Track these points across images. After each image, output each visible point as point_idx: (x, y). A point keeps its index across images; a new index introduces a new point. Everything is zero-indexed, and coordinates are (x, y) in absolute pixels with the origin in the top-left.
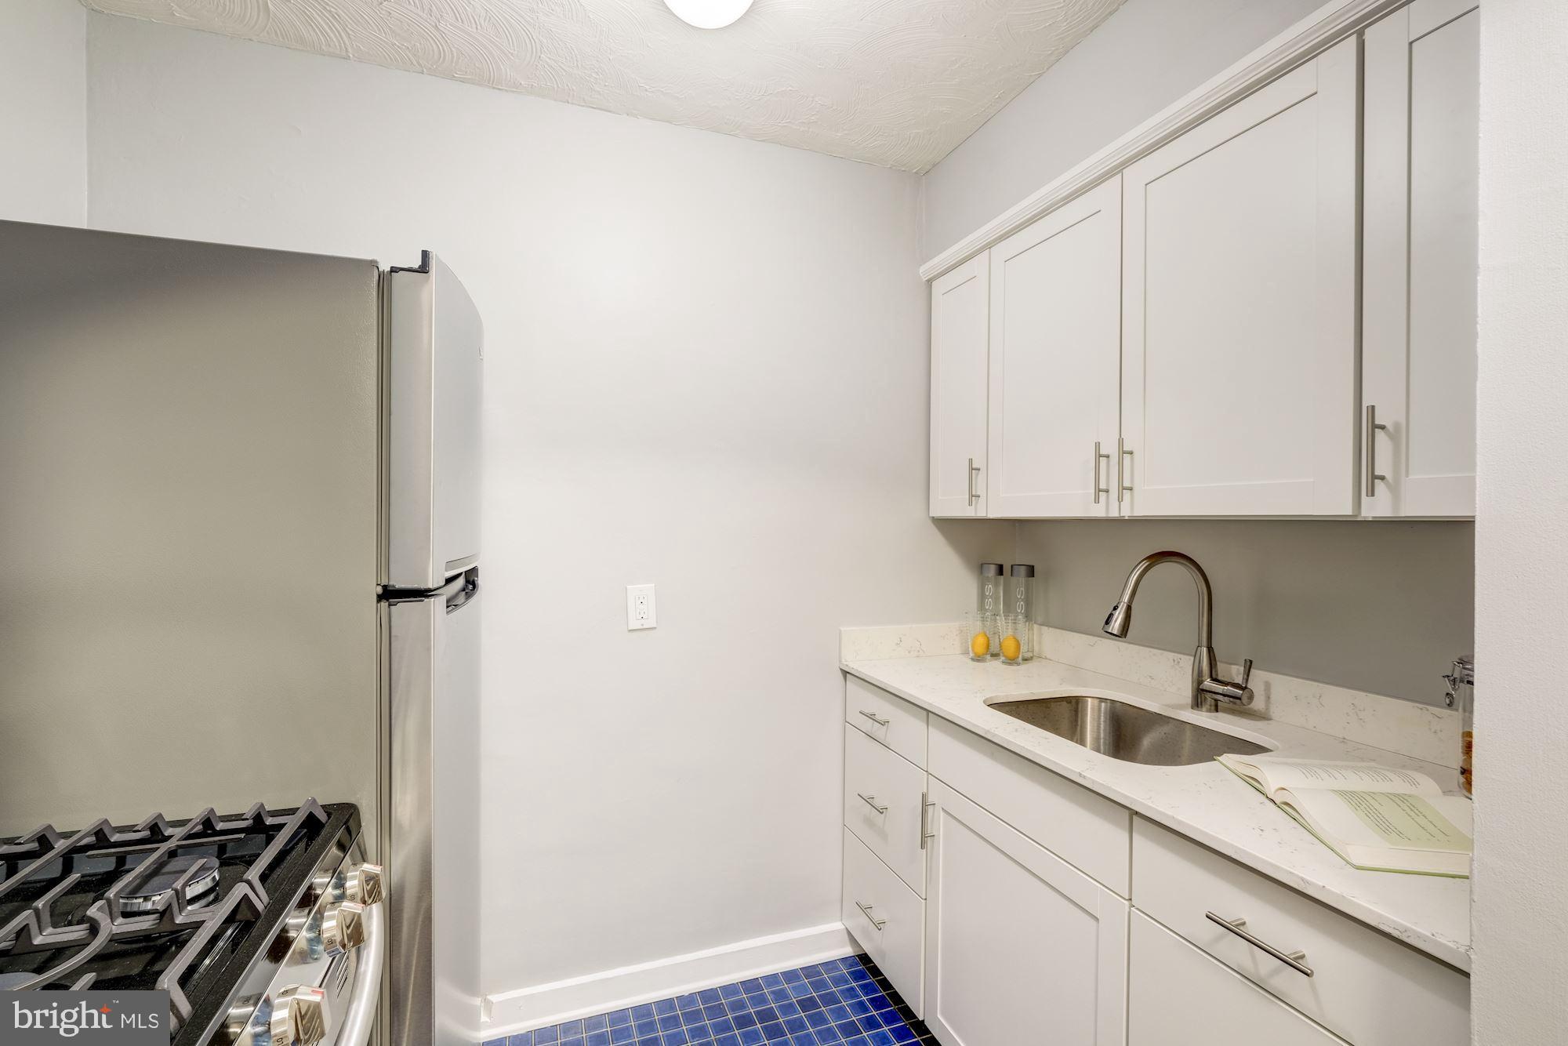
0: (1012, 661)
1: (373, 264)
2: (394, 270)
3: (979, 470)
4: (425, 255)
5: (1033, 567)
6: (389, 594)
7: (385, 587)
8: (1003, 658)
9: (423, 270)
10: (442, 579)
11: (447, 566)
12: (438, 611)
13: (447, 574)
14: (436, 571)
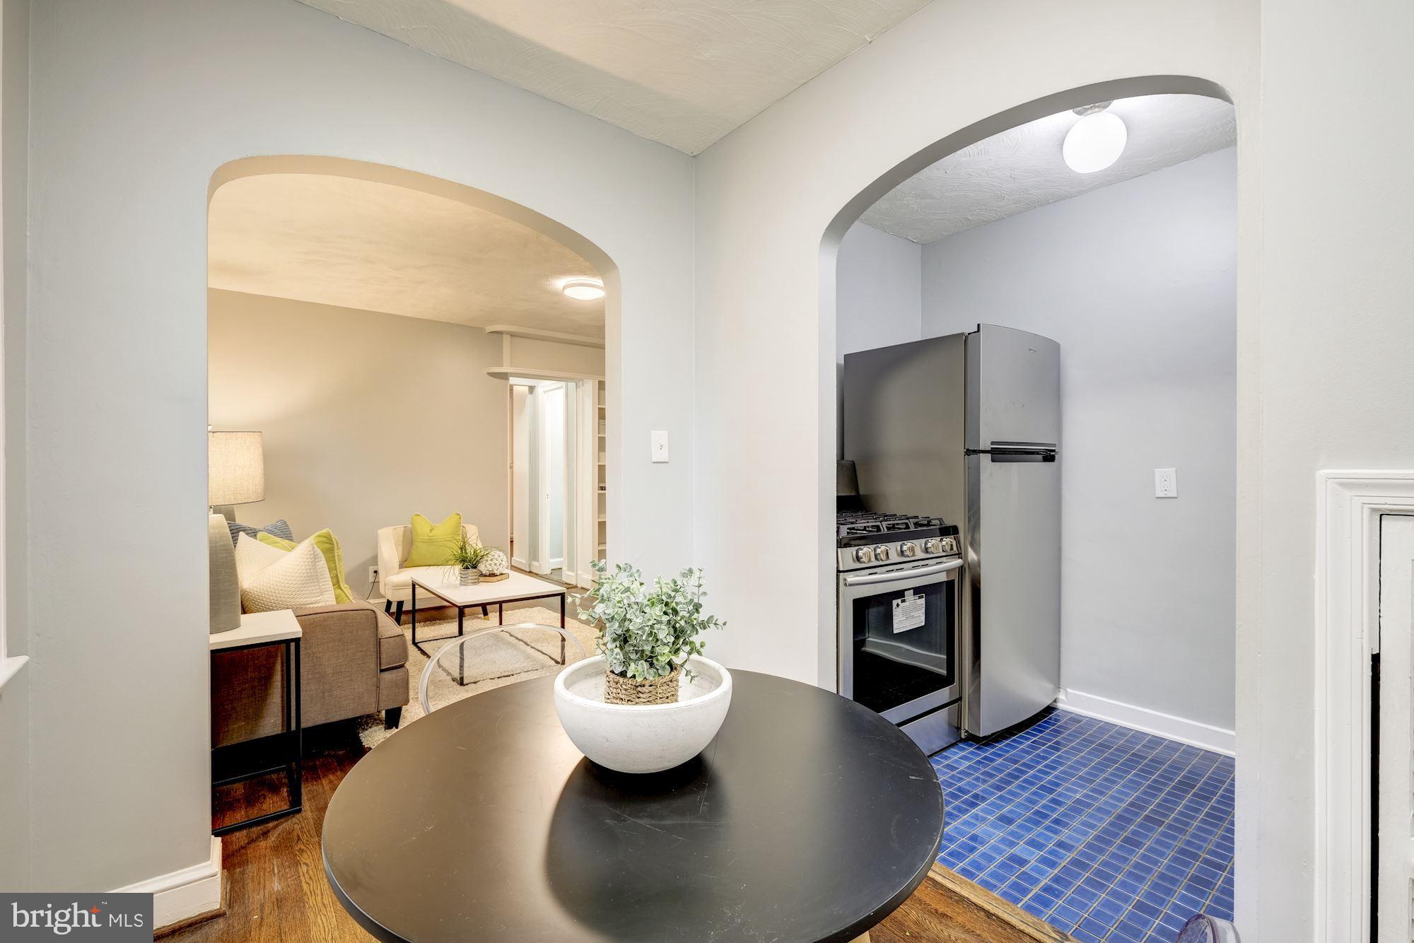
1: (963, 334)
2: (969, 334)
4: (979, 325)
6: (969, 452)
7: (968, 450)
9: (978, 331)
10: (989, 447)
11: (993, 443)
12: (985, 459)
13: (992, 446)
14: (985, 444)
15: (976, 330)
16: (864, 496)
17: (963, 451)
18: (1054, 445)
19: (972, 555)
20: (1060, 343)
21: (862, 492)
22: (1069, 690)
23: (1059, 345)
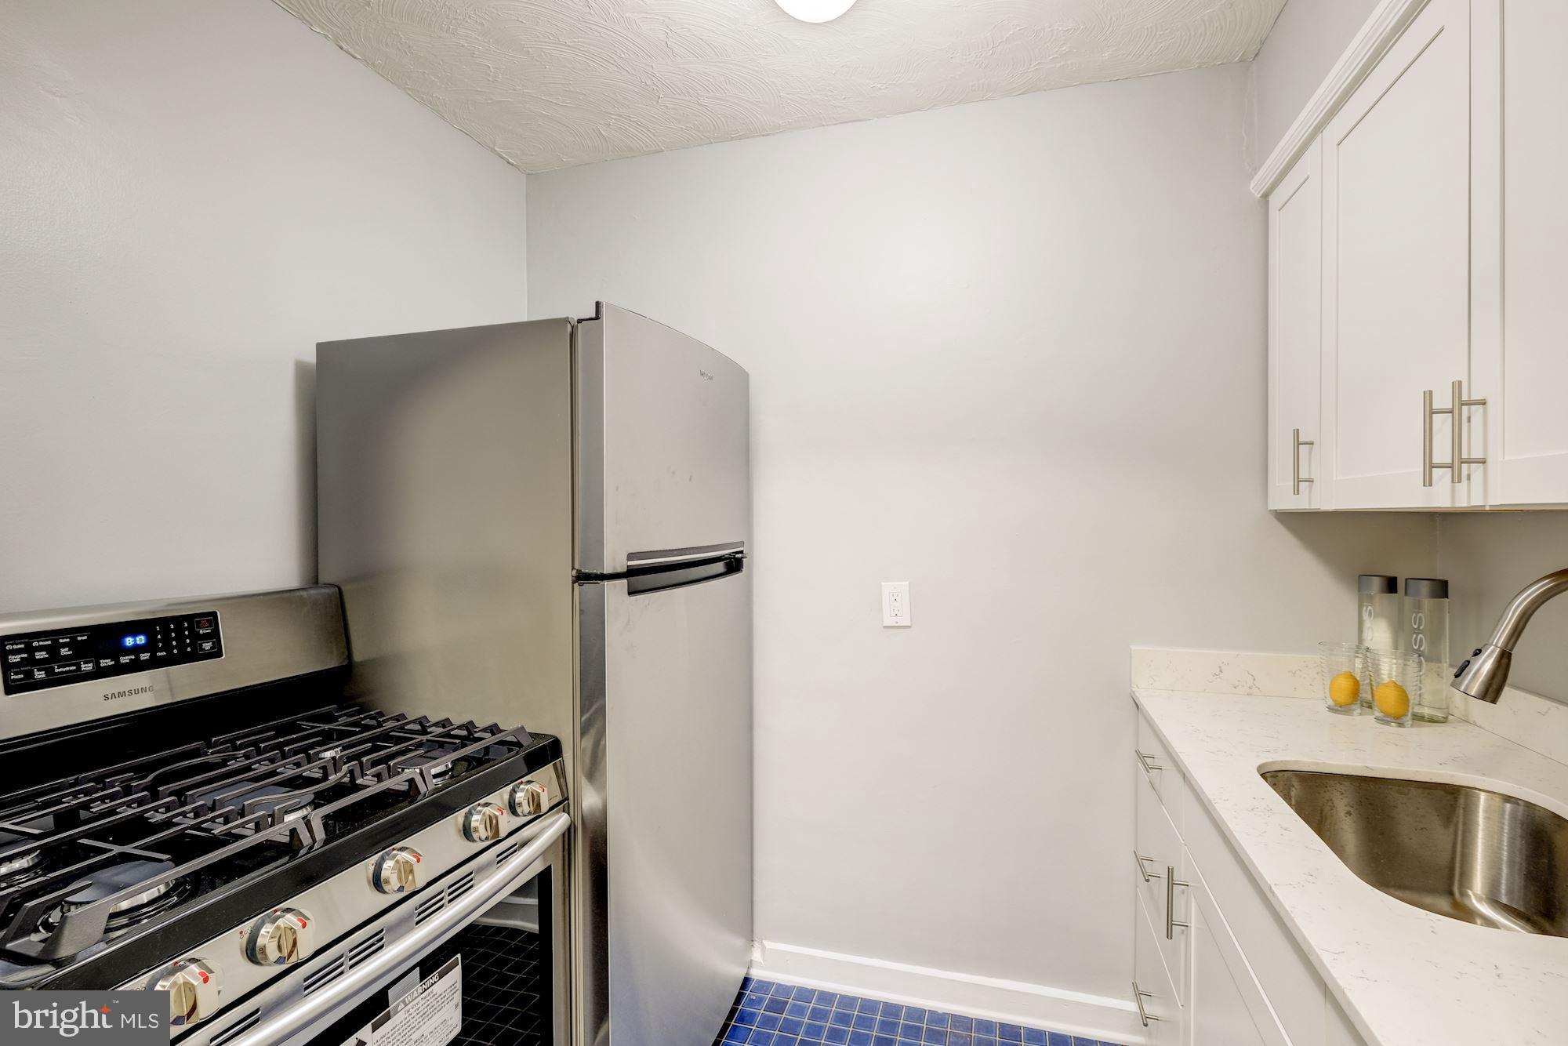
0: (1396, 718)
1: (567, 320)
2: (580, 321)
3: (1312, 444)
4: (598, 304)
5: (1446, 583)
7: (579, 571)
8: (1378, 714)
9: (597, 318)
10: (621, 568)
11: (631, 557)
12: (615, 591)
13: (631, 563)
14: (614, 559)
15: (594, 316)
16: (364, 663)
17: (570, 574)
18: (742, 544)
19: (589, 800)
20: (749, 372)
21: (358, 657)
22: (768, 944)
23: (748, 375)
